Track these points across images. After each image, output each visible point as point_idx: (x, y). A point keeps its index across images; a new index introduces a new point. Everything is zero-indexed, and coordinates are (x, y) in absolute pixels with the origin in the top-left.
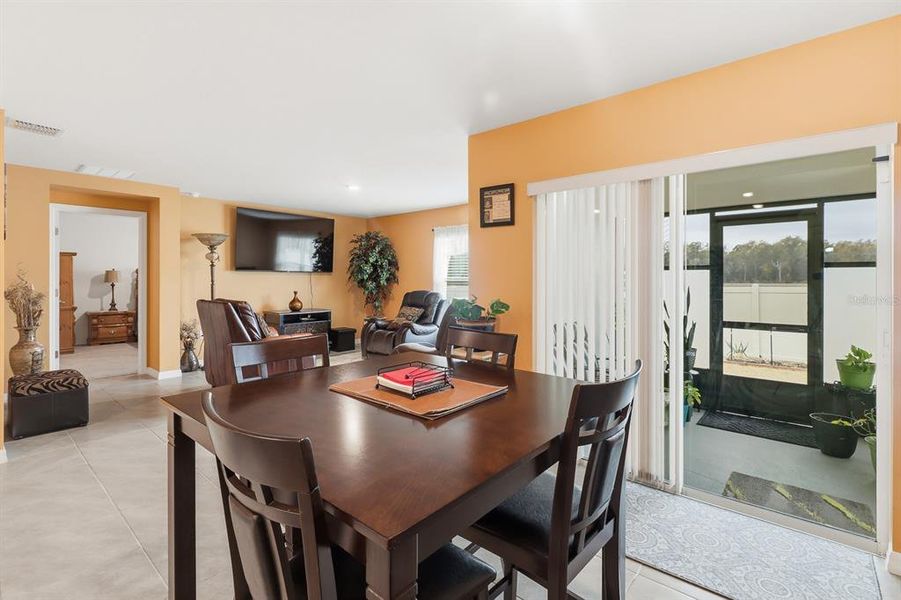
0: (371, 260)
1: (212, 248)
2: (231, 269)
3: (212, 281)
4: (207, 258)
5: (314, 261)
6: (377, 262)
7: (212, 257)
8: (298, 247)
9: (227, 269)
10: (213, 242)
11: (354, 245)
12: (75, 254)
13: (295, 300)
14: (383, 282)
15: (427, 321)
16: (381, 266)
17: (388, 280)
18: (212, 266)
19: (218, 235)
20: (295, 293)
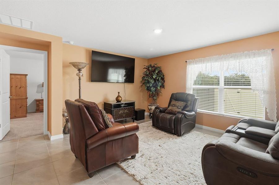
0: (154, 77)
1: (79, 70)
2: (89, 81)
3: (80, 87)
4: (77, 75)
5: (125, 78)
6: (156, 78)
7: (79, 75)
8: (116, 73)
9: (87, 81)
10: (80, 67)
11: (145, 70)
12: (27, 75)
13: (119, 96)
14: (159, 88)
15: (187, 109)
16: (158, 80)
17: (161, 87)
18: (80, 79)
19: (82, 63)
20: (119, 93)
